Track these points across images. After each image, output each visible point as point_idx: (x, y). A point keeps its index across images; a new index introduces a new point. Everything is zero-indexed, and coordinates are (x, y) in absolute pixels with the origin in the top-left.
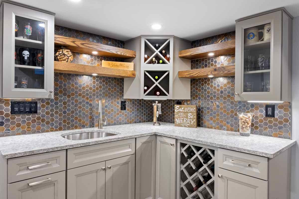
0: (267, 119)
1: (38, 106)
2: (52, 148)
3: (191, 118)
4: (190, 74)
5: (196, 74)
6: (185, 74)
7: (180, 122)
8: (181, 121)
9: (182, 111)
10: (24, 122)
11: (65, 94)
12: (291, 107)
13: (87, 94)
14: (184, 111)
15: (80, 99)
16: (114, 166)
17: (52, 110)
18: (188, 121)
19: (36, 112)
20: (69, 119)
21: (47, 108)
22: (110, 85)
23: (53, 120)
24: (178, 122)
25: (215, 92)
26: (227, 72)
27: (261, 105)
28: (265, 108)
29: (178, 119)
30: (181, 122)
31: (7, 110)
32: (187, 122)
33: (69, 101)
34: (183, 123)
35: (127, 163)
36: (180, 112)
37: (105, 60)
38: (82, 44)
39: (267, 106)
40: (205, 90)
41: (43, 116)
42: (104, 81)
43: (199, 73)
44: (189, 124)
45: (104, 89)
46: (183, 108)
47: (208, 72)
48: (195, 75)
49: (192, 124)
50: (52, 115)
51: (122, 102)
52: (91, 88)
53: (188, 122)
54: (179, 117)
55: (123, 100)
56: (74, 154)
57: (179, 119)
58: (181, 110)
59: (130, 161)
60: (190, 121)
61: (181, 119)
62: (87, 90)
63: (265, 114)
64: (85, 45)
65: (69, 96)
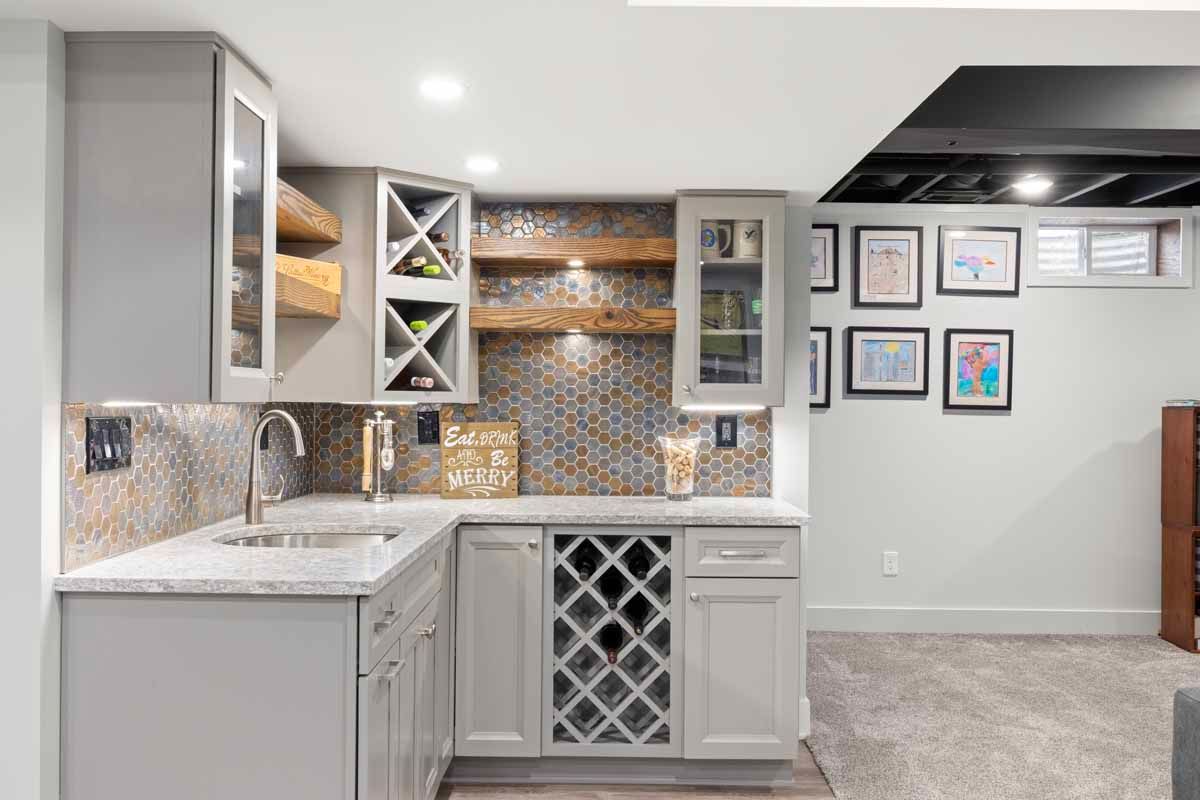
0: (718, 452)
3: (500, 467)
4: (520, 320)
5: (543, 322)
6: (500, 318)
7: (464, 481)
8: (467, 480)
9: (470, 444)
12: (770, 420)
14: (477, 442)
18: (491, 476)
19: (128, 463)
24: (456, 484)
25: (571, 381)
26: (646, 324)
27: (705, 418)
28: (715, 425)
29: (454, 474)
30: (467, 483)
32: (488, 480)
34: (472, 485)
36: (462, 447)
39: (721, 420)
40: (538, 373)
43: (556, 320)
44: (494, 486)
46: (472, 435)
47: (585, 320)
48: (539, 324)
49: (504, 485)
53: (491, 482)
54: (461, 467)
57: (458, 472)
58: (465, 440)
60: (497, 478)
61: (465, 471)
63: (715, 440)
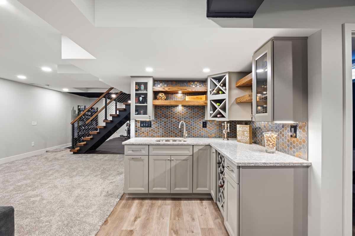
0: (291, 139)
1: (152, 123)
2: (141, 143)
3: (246, 136)
7: (240, 139)
10: (145, 131)
11: (165, 117)
13: (178, 117)
14: (242, 130)
15: (174, 120)
16: (177, 160)
17: (158, 126)
19: (151, 127)
20: (167, 131)
21: (156, 125)
22: (194, 111)
23: (159, 131)
28: (290, 129)
29: (239, 136)
31: (138, 125)
33: (167, 121)
35: (186, 160)
37: (187, 96)
38: (169, 89)
41: (154, 129)
42: (189, 109)
44: (245, 140)
45: (189, 114)
46: (241, 128)
49: (247, 140)
50: (158, 129)
51: (203, 123)
52: (180, 114)
55: (204, 121)
56: (153, 148)
59: (188, 159)
62: (178, 115)
64: (170, 89)
65: (167, 119)
